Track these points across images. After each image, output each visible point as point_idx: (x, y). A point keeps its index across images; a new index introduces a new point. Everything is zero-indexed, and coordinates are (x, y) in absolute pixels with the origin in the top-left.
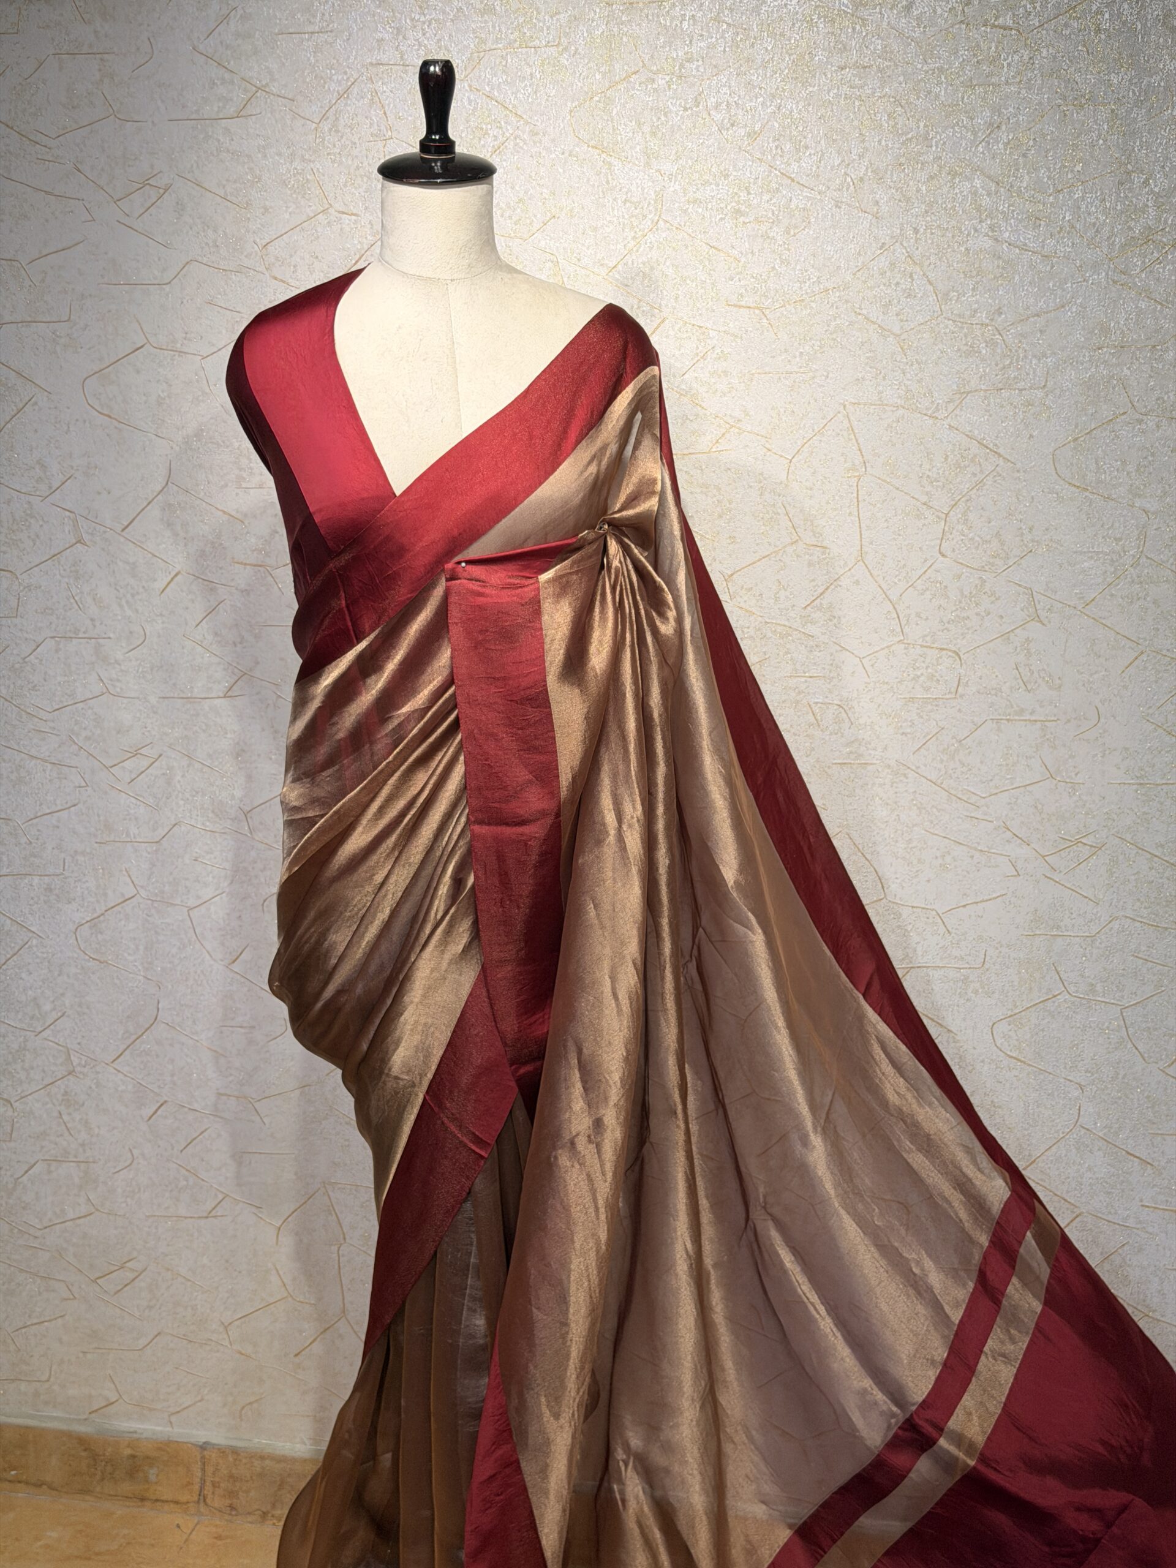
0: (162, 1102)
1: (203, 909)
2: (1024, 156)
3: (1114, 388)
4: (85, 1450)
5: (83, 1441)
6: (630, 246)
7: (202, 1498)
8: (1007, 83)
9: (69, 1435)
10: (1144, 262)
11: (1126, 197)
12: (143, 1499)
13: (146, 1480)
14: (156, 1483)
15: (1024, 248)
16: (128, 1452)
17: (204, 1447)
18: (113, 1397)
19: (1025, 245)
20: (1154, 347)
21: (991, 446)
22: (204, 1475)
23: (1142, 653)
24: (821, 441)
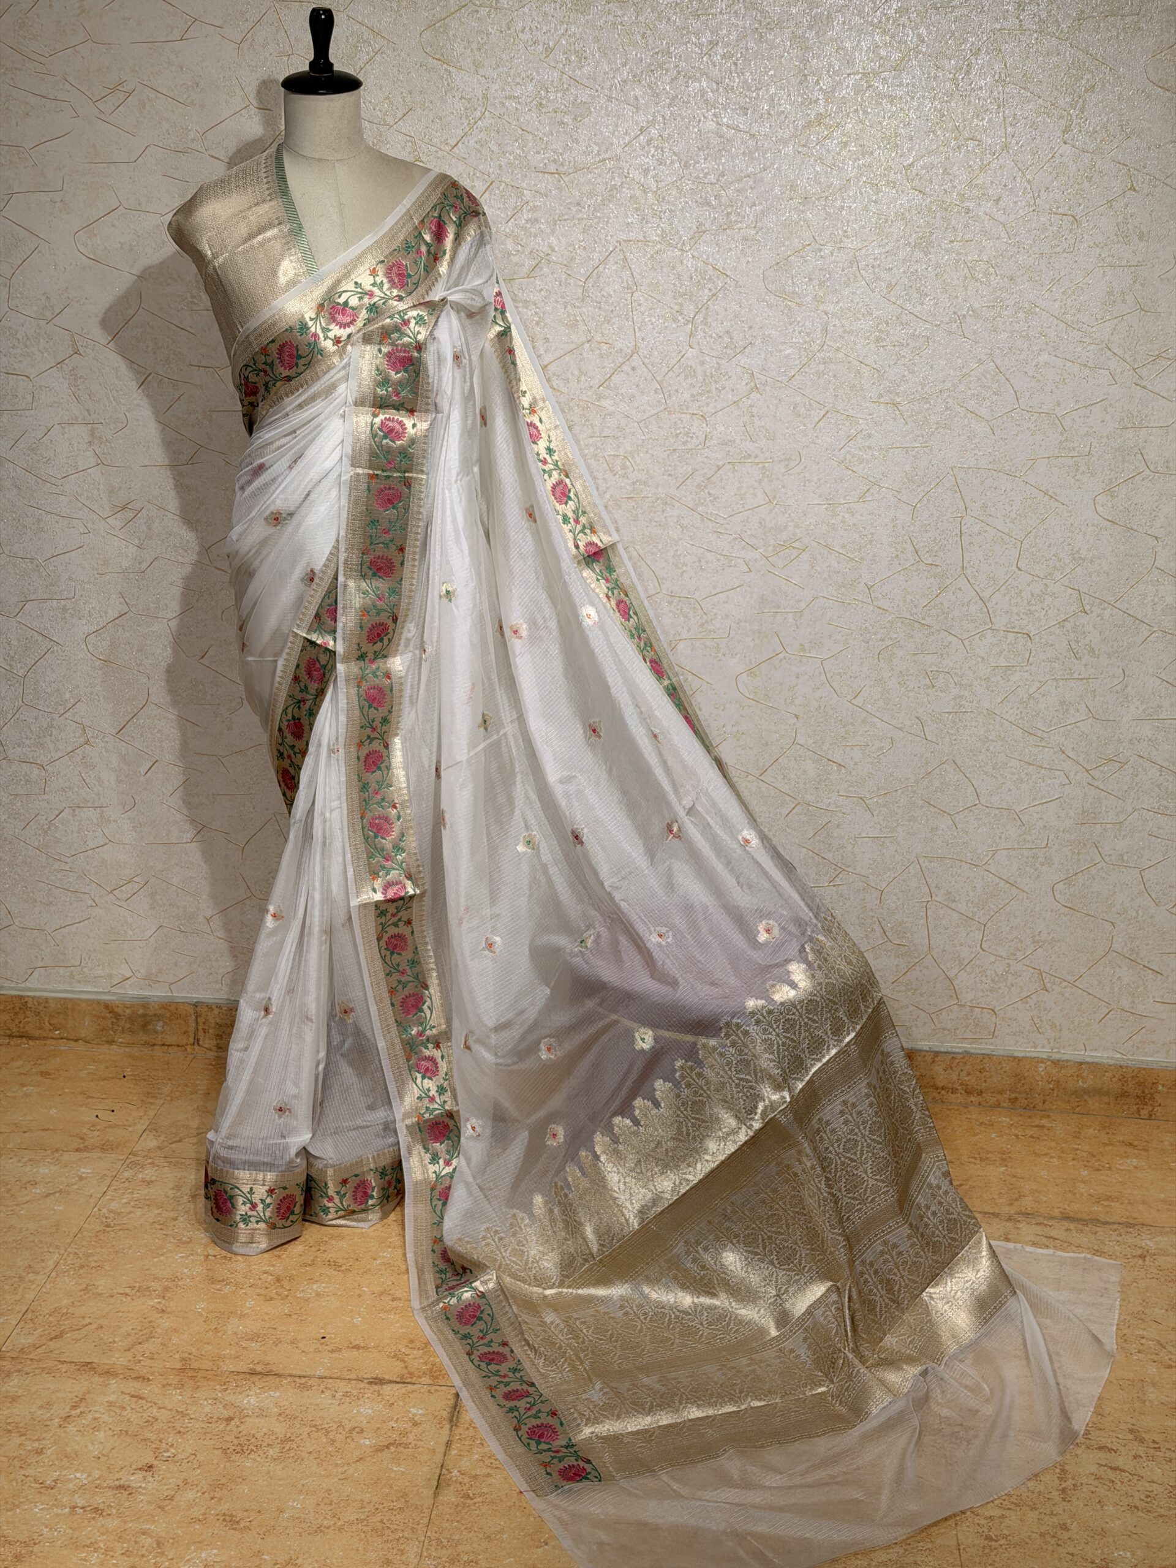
0: (154, 759)
1: (178, 619)
2: (736, 64)
3: (801, 226)
4: (110, 1012)
5: (107, 1006)
6: (465, 131)
7: (196, 1041)
8: (721, 13)
9: (98, 1002)
10: (818, 139)
11: (804, 94)
12: (154, 1045)
13: (156, 1032)
14: (162, 1033)
15: (737, 129)
16: (141, 1012)
17: (196, 1005)
18: (129, 974)
19: (738, 126)
20: (827, 197)
21: (720, 269)
22: (197, 1023)
23: (827, 412)
24: (605, 268)
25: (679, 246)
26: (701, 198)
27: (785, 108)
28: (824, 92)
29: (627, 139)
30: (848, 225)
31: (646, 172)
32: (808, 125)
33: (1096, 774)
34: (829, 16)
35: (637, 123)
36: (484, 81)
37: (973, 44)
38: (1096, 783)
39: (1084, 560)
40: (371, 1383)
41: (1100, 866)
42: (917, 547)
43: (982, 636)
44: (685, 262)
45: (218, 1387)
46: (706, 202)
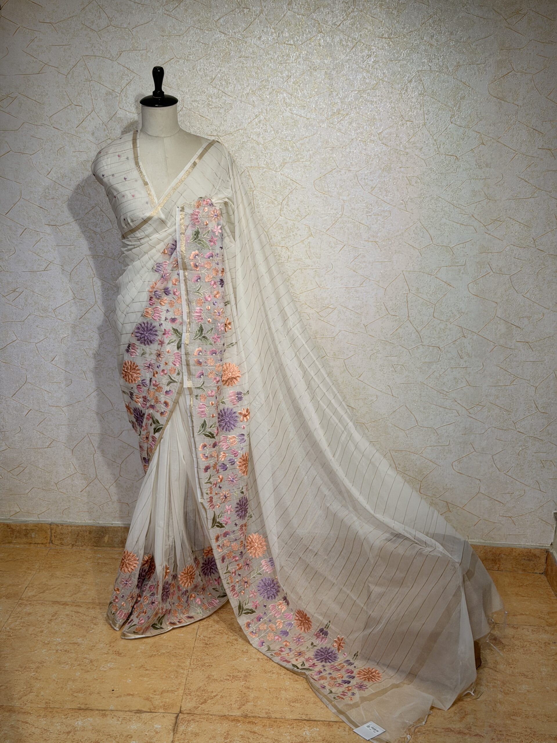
0: (30, 409)
1: (41, 343)
3: (331, 160)
4: (9, 529)
5: (8, 526)
7: (51, 542)
8: (292, 62)
9: (4, 524)
10: (338, 120)
11: (331, 100)
12: (31, 543)
13: (31, 537)
14: (35, 538)
15: (301, 116)
16: (24, 528)
17: (50, 524)
18: (18, 510)
20: (343, 147)
21: (294, 180)
22: (51, 534)
23: (344, 245)
25: (275, 169)
26: (284, 147)
27: (323, 106)
28: (341, 99)
29: (249, 120)
30: (353, 160)
31: (259, 135)
32: (333, 114)
33: (471, 411)
34: (342, 64)
35: (254, 114)
36: (183, 93)
37: (408, 78)
38: (470, 415)
39: (464, 313)
40: (135, 713)
41: (474, 453)
42: (387, 307)
43: (418, 348)
44: (277, 177)
45: (63, 717)
46: (287, 149)
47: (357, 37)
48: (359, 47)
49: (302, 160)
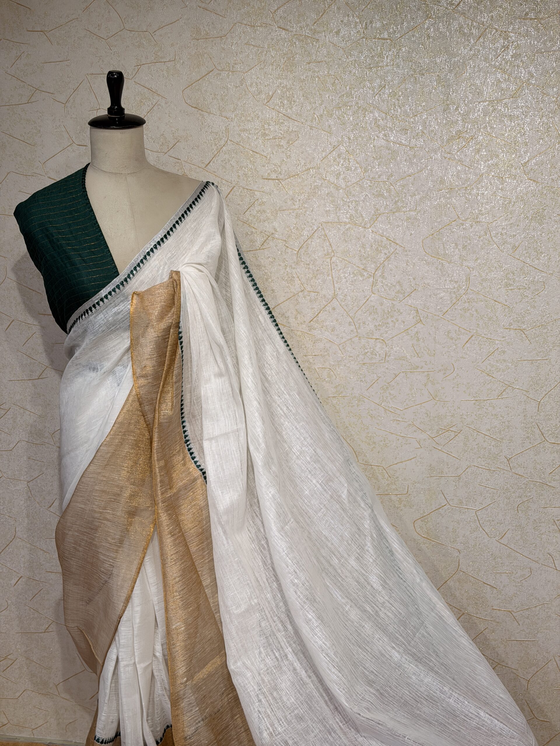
0: (20, 577)
2: (398, 100)
3: (449, 209)
6: (214, 154)
10: (458, 147)
11: (448, 117)
18: (5, 721)
19: (401, 142)
20: (466, 188)
21: (392, 240)
23: (472, 336)
24: (311, 242)
25: (363, 224)
26: (377, 191)
27: (434, 127)
28: (463, 115)
30: (482, 206)
31: (338, 175)
32: (451, 139)
34: (464, 63)
35: (331, 143)
36: (226, 120)
42: (543, 431)
44: (367, 235)
46: (380, 195)
47: (486, 20)
48: (489, 36)
49: (405, 209)
